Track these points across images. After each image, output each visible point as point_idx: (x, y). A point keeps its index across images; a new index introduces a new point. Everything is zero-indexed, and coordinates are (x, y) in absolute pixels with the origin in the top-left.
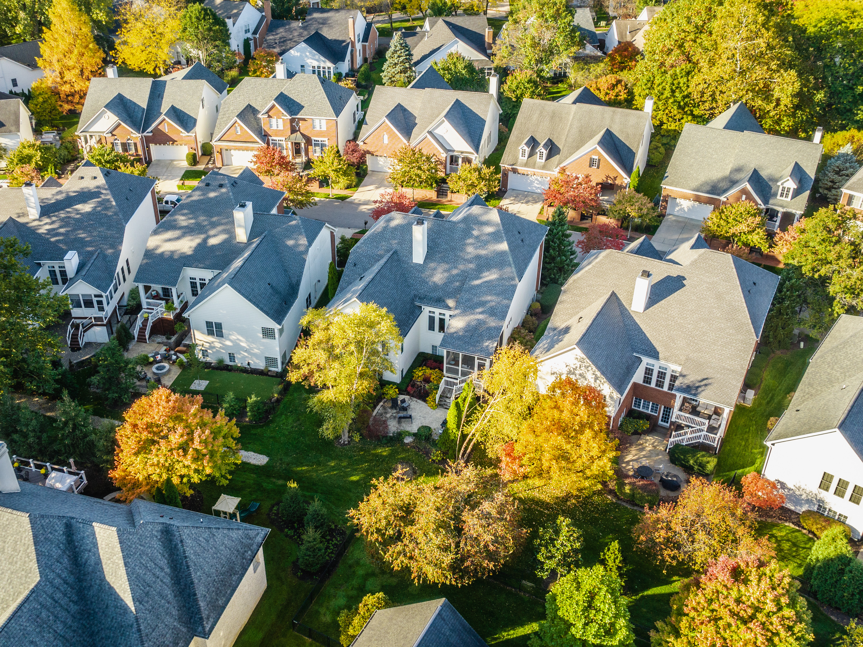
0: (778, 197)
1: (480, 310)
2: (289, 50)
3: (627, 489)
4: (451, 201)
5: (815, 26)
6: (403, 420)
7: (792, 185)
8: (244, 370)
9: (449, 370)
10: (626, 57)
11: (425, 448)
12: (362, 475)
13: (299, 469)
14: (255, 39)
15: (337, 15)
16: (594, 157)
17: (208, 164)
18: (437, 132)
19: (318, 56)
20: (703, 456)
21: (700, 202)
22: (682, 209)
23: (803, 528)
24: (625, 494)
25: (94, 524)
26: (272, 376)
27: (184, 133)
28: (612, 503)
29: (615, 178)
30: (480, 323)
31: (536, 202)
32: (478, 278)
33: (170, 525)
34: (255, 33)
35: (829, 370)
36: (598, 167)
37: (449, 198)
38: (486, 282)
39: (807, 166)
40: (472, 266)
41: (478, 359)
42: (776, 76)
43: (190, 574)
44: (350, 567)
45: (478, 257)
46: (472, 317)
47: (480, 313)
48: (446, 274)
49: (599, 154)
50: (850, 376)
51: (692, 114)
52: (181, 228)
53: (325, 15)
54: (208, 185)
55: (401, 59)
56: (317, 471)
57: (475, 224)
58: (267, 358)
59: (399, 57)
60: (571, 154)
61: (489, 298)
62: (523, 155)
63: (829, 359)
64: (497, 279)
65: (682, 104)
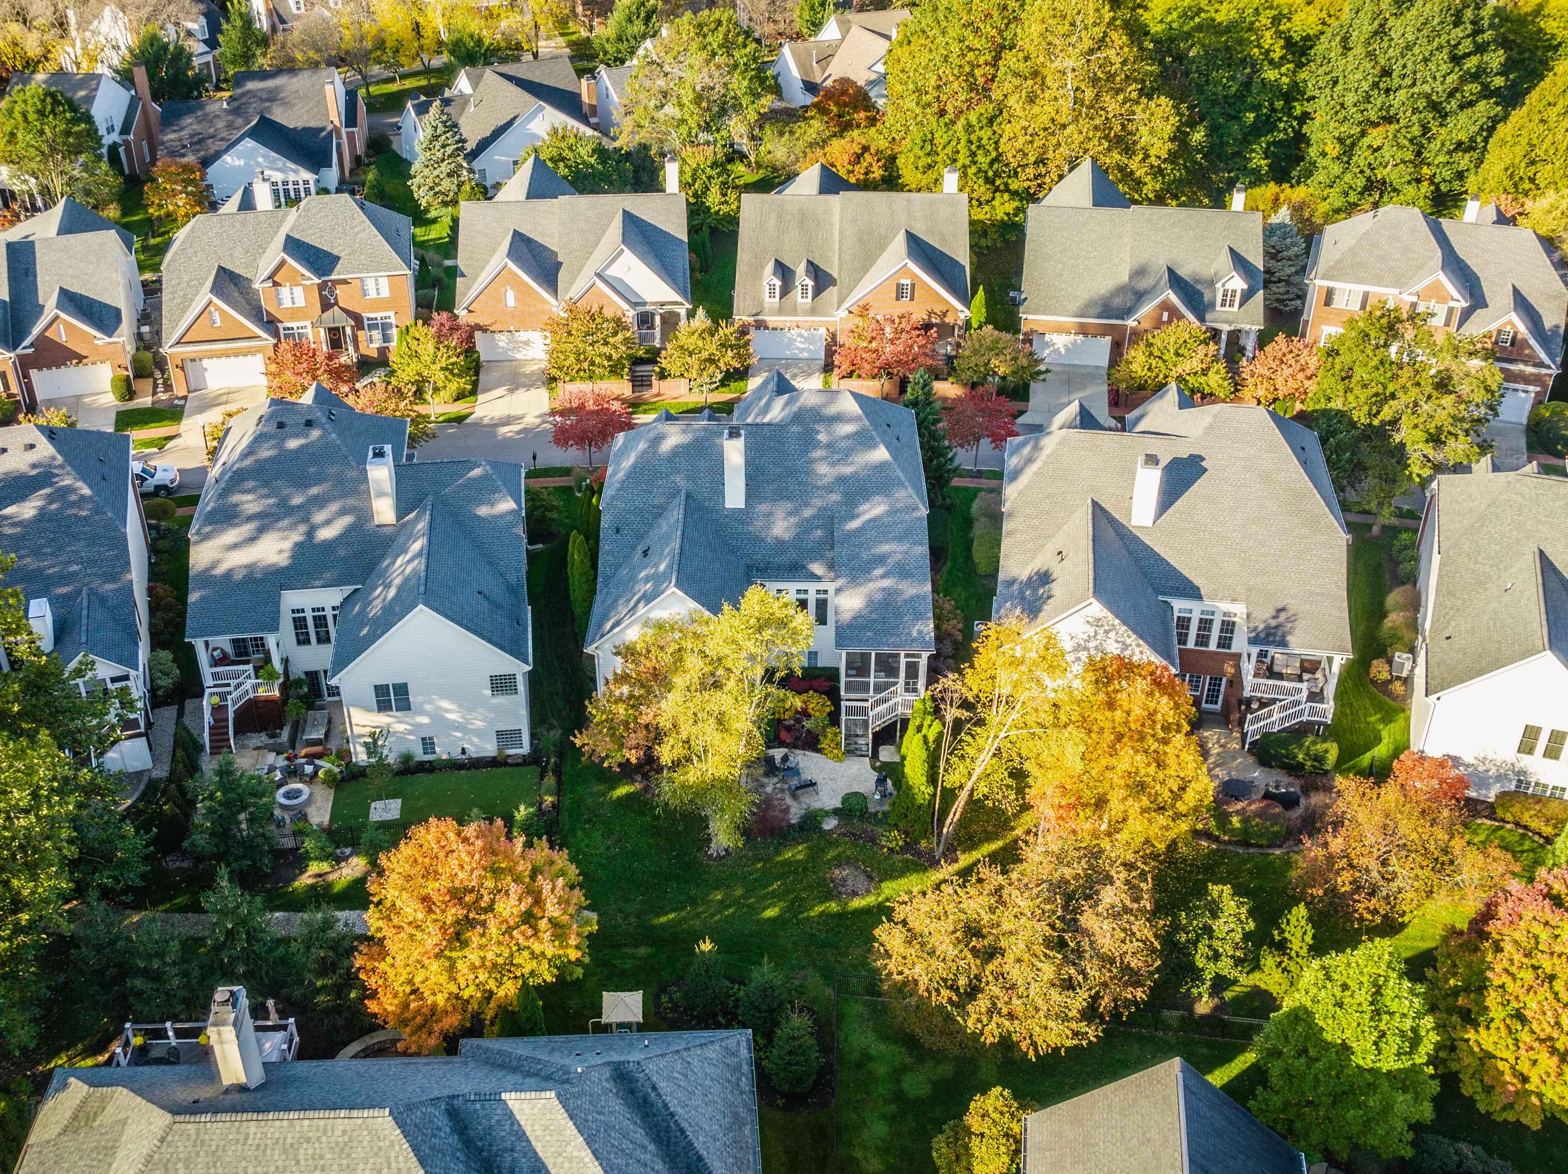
0: (1218, 308)
1: (879, 571)
2: (217, 155)
3: (1235, 821)
4: (659, 395)
5: (1161, 21)
6: (800, 792)
7: (1238, 284)
8: (454, 766)
9: (850, 687)
10: (846, 105)
11: (865, 831)
12: (782, 904)
13: (664, 919)
14: (127, 143)
15: (294, 80)
16: (903, 281)
17: (155, 393)
18: (611, 272)
19: (281, 161)
20: (1314, 743)
21: (1085, 334)
22: (1056, 351)
23: (1503, 820)
24: (1233, 831)
25: (503, 1096)
26: (517, 765)
27: (101, 339)
28: (1213, 851)
29: (945, 314)
30: (890, 594)
31: (809, 375)
32: (854, 517)
33: (620, 1063)
34: (125, 130)
35: (1471, 566)
36: (912, 299)
37: (655, 390)
38: (870, 521)
39: (1247, 251)
40: (835, 497)
41: (907, 656)
42: (1138, 109)
43: (690, 1144)
44: (859, 1066)
45: (842, 480)
46: (871, 586)
47: (883, 577)
48: (793, 520)
49: (913, 276)
50: (1506, 569)
51: (1007, 190)
52: (250, 519)
53: (270, 83)
54: (281, 425)
55: (449, 150)
56: (698, 915)
57: (818, 422)
58: (499, 734)
59: (443, 146)
60: (857, 282)
61: (886, 548)
62: (772, 294)
63: (1466, 548)
64: (889, 513)
65: (990, 174)
